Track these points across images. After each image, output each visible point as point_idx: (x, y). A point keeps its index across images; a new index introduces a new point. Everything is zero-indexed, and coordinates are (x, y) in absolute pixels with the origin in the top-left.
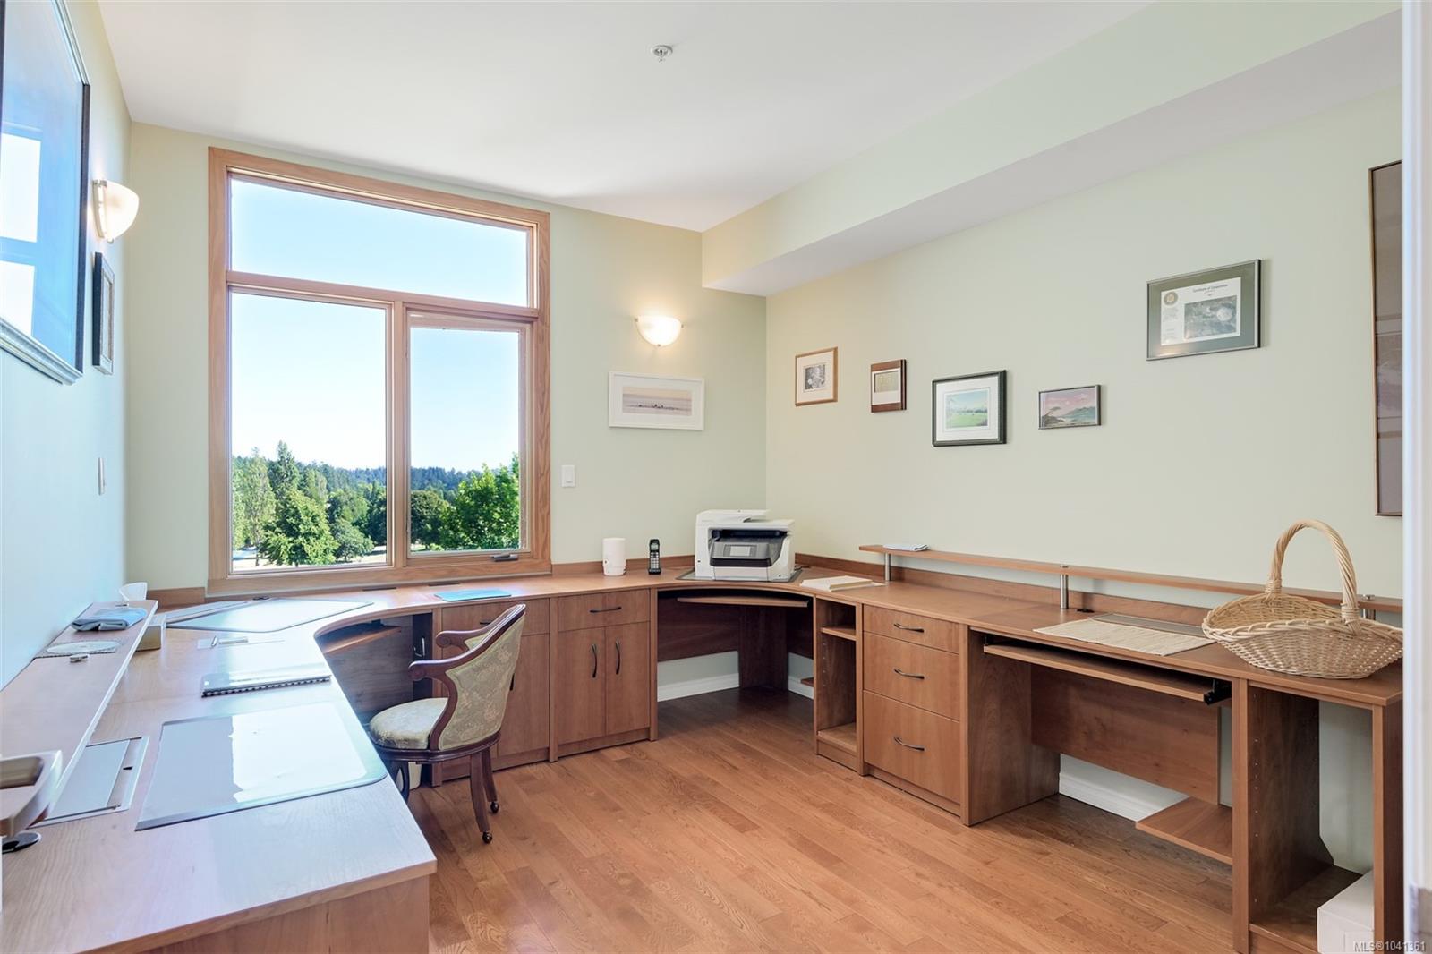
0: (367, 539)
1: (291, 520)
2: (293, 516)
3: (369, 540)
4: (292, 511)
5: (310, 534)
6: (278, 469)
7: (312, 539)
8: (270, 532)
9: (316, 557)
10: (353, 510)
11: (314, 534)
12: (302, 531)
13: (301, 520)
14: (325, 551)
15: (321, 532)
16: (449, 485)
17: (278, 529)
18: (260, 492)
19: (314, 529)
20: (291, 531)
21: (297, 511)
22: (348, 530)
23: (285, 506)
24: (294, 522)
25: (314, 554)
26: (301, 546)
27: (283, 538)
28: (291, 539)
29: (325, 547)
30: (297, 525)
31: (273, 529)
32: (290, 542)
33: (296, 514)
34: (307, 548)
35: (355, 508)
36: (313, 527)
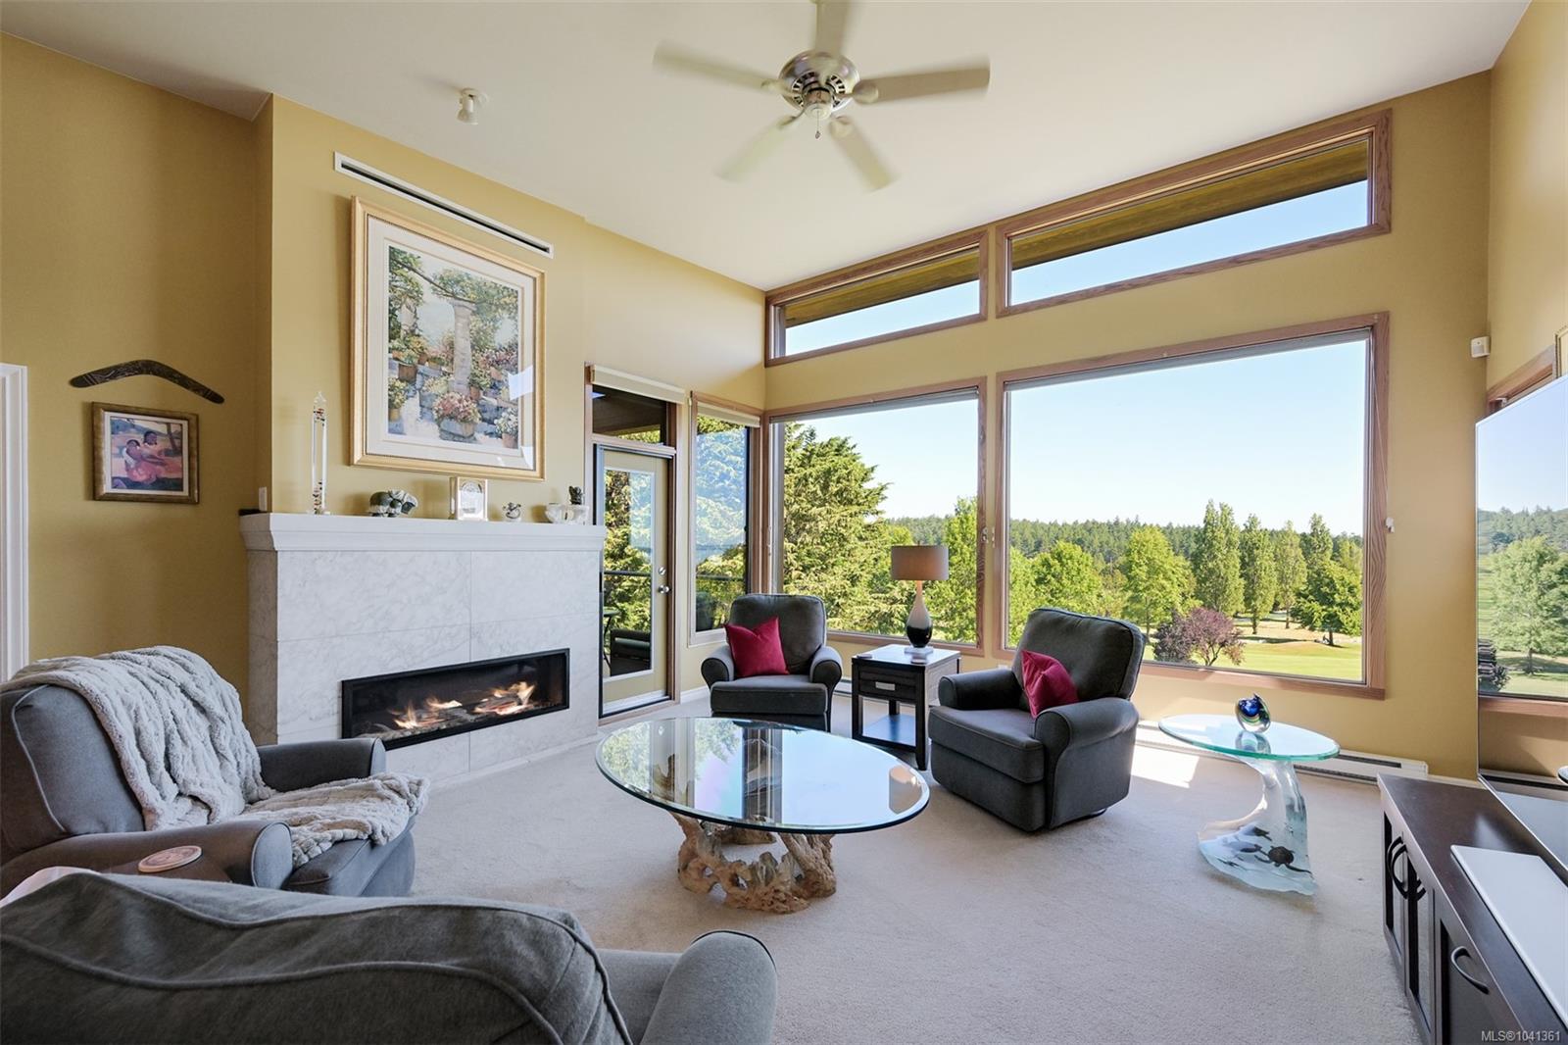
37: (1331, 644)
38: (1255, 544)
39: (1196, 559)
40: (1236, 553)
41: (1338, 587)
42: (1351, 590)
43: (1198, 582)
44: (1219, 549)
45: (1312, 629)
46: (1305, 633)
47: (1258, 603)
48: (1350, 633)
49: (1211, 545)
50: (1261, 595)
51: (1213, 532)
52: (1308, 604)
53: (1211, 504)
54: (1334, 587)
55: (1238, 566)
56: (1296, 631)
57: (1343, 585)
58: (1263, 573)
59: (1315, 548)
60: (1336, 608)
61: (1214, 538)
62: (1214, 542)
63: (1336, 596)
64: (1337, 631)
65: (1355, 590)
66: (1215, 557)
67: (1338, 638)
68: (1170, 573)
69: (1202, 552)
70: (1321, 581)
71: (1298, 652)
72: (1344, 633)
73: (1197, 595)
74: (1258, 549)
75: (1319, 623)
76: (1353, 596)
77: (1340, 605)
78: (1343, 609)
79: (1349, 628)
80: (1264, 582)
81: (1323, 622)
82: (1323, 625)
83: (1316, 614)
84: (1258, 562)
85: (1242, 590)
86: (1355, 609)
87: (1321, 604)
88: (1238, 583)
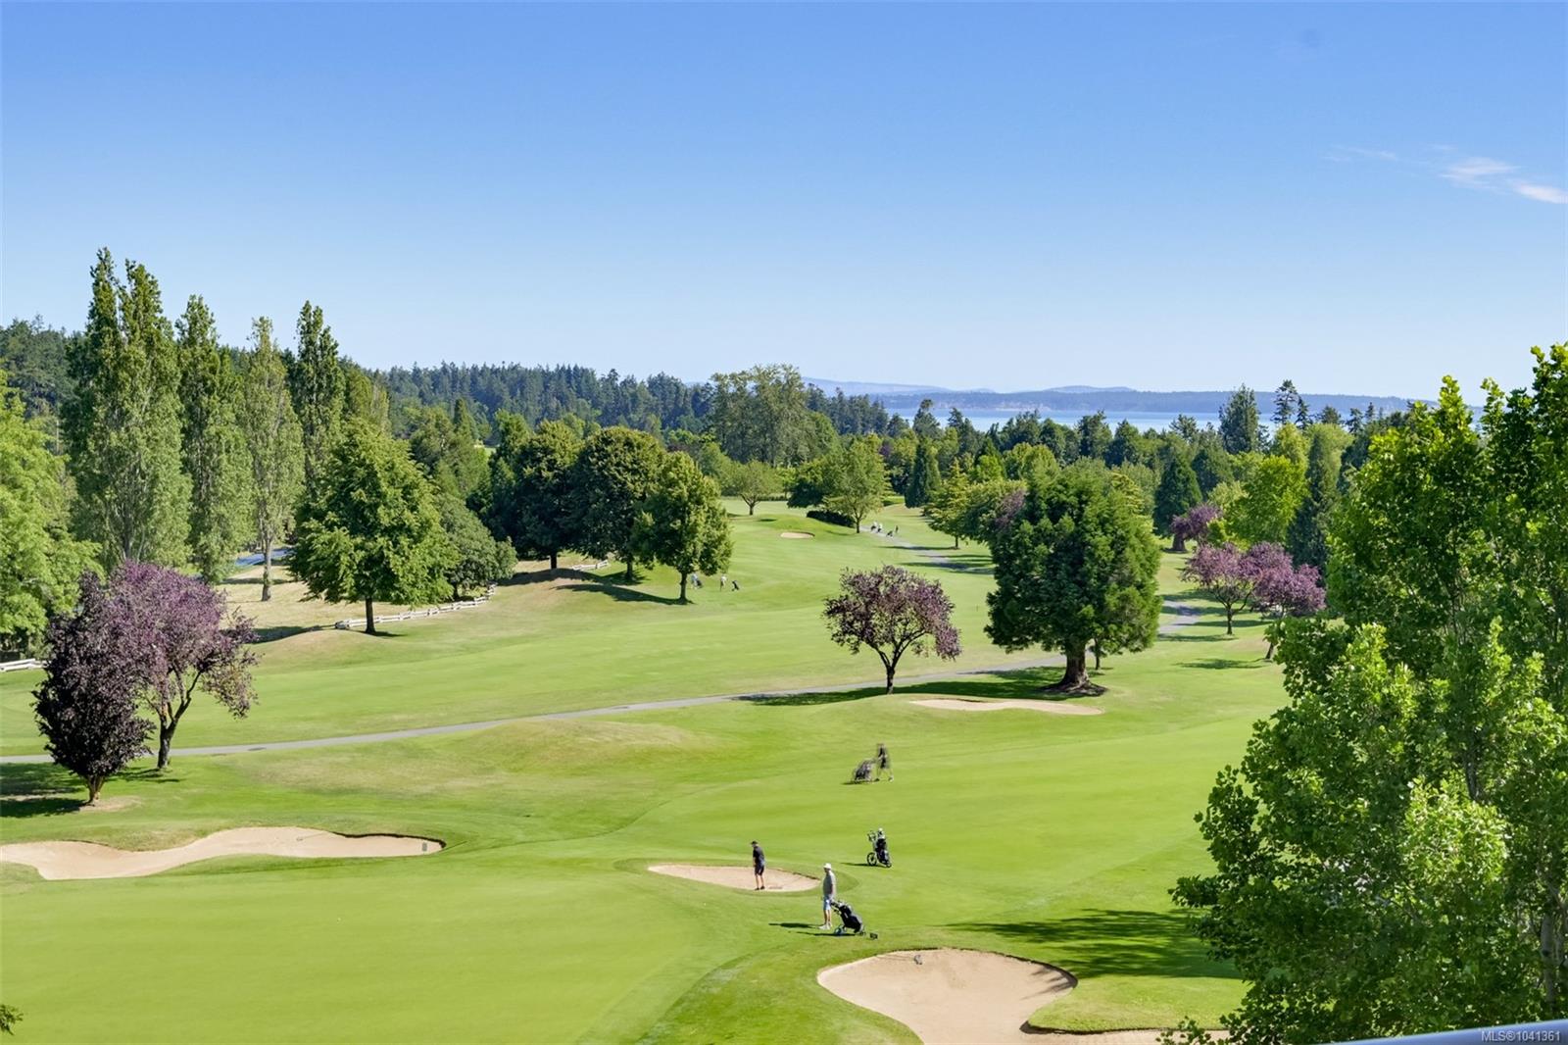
0: (502, 545)
1: (359, 495)
2: (363, 484)
3: (508, 547)
4: (361, 472)
5: (403, 528)
6: (300, 371)
7: (404, 541)
8: (313, 524)
9: (414, 585)
10: (456, 472)
11: (409, 530)
12: (385, 521)
13: (380, 495)
14: (431, 570)
15: (425, 525)
16: (606, 411)
17: (331, 516)
18: (270, 423)
19: (410, 519)
20: (360, 521)
21: (371, 474)
22: (460, 522)
23: (344, 459)
24: (364, 498)
25: (411, 578)
26: (382, 556)
27: (342, 535)
28: (359, 540)
29: (430, 561)
30: (374, 507)
31: (320, 516)
32: (357, 547)
33: (370, 482)
34: (395, 562)
35: (462, 467)
36: (407, 513)
37: (372, 629)
38: (204, 380)
39: (76, 421)
40: (172, 402)
41: (384, 487)
42: (407, 491)
43: (83, 487)
44: (132, 395)
45: (333, 597)
46: (322, 610)
47: (214, 539)
48: (408, 600)
49: (112, 385)
50: (220, 517)
51: (118, 344)
52: (326, 536)
53: (104, 264)
54: (376, 486)
55: (178, 438)
57: (392, 483)
58: (224, 456)
59: (311, 391)
60: (382, 541)
61: (121, 362)
62: (123, 375)
63: (381, 510)
64: (385, 598)
65: (415, 494)
66: (124, 416)
67: (385, 614)
68: (16, 466)
69: (89, 402)
70: (351, 473)
71: (317, 662)
72: (398, 601)
73: (82, 527)
74: (209, 392)
75: (349, 582)
76: (413, 509)
77: (388, 531)
78: (396, 543)
79: (408, 589)
80: (225, 483)
81: (356, 577)
82: (357, 585)
83: (344, 558)
84: (213, 430)
85: (186, 506)
86: (417, 540)
87: (353, 533)
88: (175, 488)
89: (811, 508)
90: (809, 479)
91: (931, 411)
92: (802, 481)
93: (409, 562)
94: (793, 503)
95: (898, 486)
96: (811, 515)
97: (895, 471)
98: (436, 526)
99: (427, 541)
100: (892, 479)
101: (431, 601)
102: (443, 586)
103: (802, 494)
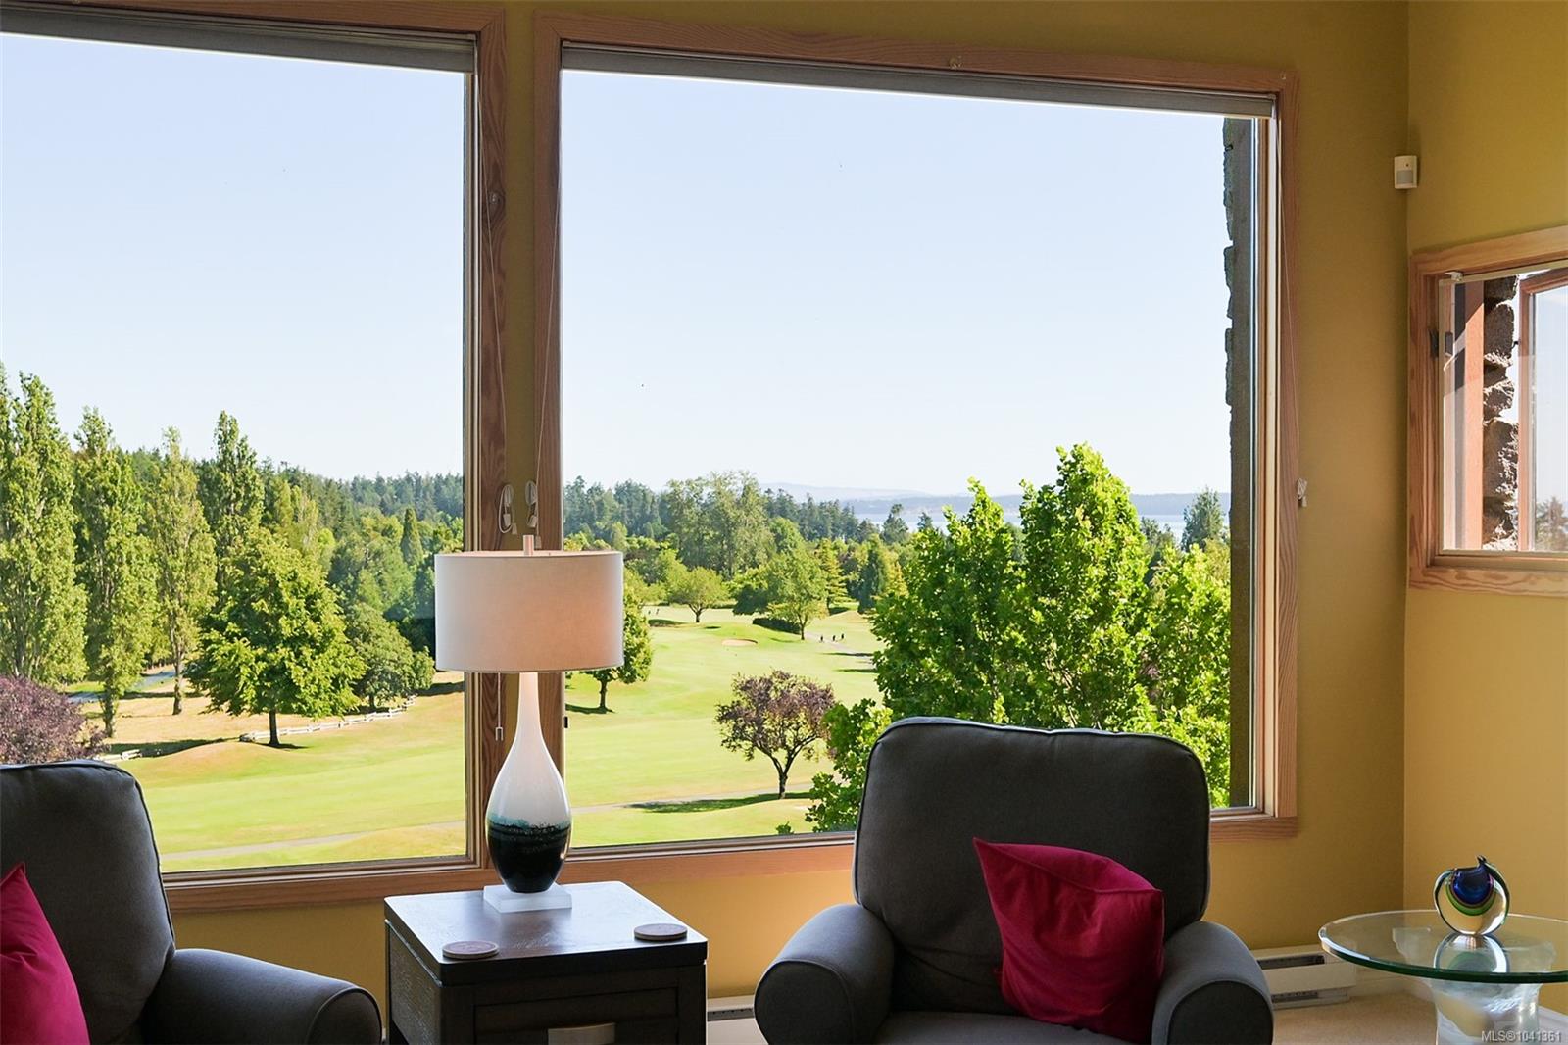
0: (420, 655)
1: (261, 605)
2: (264, 594)
3: (426, 657)
4: (263, 582)
5: (305, 638)
6: (219, 480)
7: (307, 652)
8: (213, 635)
9: (317, 696)
11: (312, 641)
12: (287, 632)
13: (284, 606)
14: (335, 681)
15: (328, 636)
17: (232, 627)
18: (181, 534)
19: (312, 629)
20: (263, 634)
21: (274, 584)
22: (376, 632)
23: (247, 571)
24: (266, 610)
25: (314, 689)
26: (284, 668)
27: (242, 646)
28: (260, 651)
29: (333, 671)
30: (276, 618)
31: (221, 627)
32: (258, 659)
33: (272, 591)
34: (296, 673)
35: (387, 577)
36: (310, 623)
37: (274, 743)
38: (103, 490)
40: (65, 516)
41: (286, 597)
42: (310, 601)
44: (25, 507)
45: (234, 709)
46: (221, 722)
47: (115, 652)
48: (310, 712)
50: (123, 630)
52: (227, 647)
54: (278, 597)
55: (71, 551)
56: (199, 717)
57: (295, 593)
58: (126, 568)
59: (228, 501)
60: (284, 651)
61: (14, 474)
62: (15, 486)
63: (283, 621)
64: (287, 710)
65: (319, 604)
66: (15, 527)
67: (290, 726)
70: (253, 583)
72: (300, 711)
74: (110, 503)
75: (250, 694)
76: (316, 619)
77: (292, 642)
78: (298, 654)
79: (310, 700)
80: (128, 593)
81: (258, 689)
82: (258, 696)
83: (245, 670)
84: (113, 541)
85: (80, 620)
86: (320, 650)
87: (254, 644)
88: (71, 599)
89: (756, 615)
90: (754, 586)
91: (900, 516)
92: (747, 588)
93: (311, 673)
94: (739, 610)
95: (853, 591)
96: (756, 622)
97: (852, 577)
98: (340, 637)
99: (331, 651)
100: (848, 585)
101: (334, 711)
102: (347, 695)
103: (746, 602)
